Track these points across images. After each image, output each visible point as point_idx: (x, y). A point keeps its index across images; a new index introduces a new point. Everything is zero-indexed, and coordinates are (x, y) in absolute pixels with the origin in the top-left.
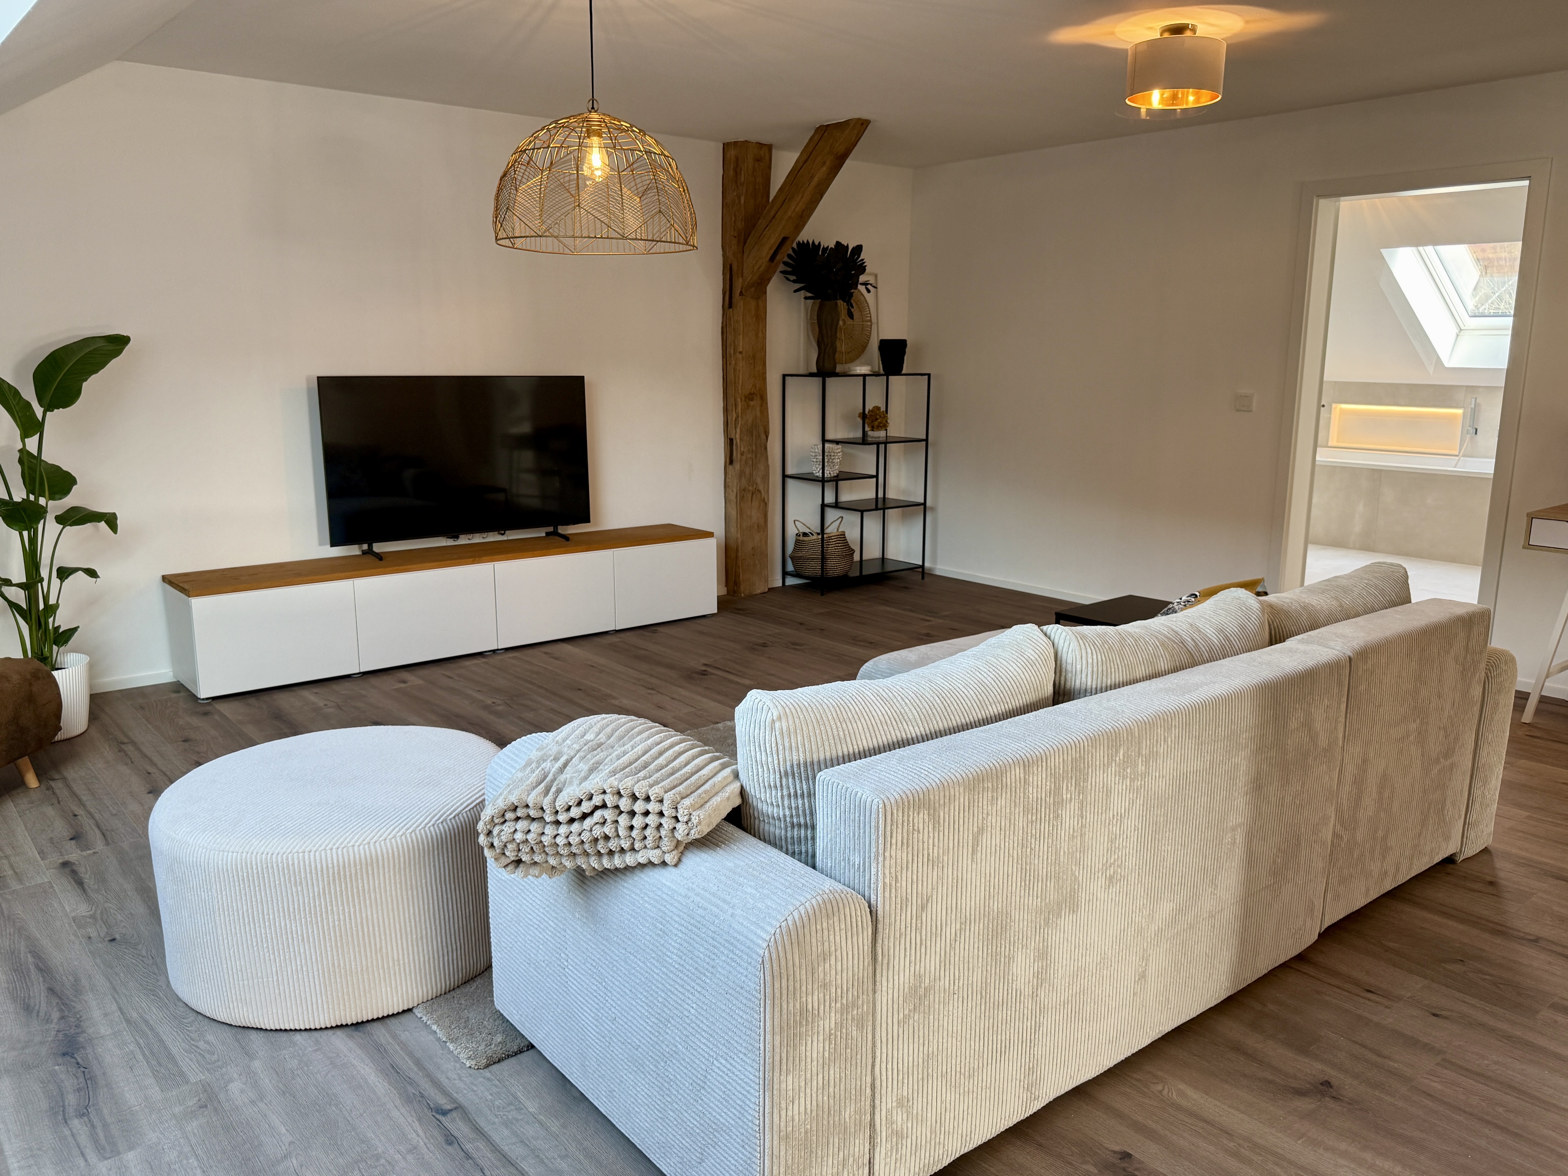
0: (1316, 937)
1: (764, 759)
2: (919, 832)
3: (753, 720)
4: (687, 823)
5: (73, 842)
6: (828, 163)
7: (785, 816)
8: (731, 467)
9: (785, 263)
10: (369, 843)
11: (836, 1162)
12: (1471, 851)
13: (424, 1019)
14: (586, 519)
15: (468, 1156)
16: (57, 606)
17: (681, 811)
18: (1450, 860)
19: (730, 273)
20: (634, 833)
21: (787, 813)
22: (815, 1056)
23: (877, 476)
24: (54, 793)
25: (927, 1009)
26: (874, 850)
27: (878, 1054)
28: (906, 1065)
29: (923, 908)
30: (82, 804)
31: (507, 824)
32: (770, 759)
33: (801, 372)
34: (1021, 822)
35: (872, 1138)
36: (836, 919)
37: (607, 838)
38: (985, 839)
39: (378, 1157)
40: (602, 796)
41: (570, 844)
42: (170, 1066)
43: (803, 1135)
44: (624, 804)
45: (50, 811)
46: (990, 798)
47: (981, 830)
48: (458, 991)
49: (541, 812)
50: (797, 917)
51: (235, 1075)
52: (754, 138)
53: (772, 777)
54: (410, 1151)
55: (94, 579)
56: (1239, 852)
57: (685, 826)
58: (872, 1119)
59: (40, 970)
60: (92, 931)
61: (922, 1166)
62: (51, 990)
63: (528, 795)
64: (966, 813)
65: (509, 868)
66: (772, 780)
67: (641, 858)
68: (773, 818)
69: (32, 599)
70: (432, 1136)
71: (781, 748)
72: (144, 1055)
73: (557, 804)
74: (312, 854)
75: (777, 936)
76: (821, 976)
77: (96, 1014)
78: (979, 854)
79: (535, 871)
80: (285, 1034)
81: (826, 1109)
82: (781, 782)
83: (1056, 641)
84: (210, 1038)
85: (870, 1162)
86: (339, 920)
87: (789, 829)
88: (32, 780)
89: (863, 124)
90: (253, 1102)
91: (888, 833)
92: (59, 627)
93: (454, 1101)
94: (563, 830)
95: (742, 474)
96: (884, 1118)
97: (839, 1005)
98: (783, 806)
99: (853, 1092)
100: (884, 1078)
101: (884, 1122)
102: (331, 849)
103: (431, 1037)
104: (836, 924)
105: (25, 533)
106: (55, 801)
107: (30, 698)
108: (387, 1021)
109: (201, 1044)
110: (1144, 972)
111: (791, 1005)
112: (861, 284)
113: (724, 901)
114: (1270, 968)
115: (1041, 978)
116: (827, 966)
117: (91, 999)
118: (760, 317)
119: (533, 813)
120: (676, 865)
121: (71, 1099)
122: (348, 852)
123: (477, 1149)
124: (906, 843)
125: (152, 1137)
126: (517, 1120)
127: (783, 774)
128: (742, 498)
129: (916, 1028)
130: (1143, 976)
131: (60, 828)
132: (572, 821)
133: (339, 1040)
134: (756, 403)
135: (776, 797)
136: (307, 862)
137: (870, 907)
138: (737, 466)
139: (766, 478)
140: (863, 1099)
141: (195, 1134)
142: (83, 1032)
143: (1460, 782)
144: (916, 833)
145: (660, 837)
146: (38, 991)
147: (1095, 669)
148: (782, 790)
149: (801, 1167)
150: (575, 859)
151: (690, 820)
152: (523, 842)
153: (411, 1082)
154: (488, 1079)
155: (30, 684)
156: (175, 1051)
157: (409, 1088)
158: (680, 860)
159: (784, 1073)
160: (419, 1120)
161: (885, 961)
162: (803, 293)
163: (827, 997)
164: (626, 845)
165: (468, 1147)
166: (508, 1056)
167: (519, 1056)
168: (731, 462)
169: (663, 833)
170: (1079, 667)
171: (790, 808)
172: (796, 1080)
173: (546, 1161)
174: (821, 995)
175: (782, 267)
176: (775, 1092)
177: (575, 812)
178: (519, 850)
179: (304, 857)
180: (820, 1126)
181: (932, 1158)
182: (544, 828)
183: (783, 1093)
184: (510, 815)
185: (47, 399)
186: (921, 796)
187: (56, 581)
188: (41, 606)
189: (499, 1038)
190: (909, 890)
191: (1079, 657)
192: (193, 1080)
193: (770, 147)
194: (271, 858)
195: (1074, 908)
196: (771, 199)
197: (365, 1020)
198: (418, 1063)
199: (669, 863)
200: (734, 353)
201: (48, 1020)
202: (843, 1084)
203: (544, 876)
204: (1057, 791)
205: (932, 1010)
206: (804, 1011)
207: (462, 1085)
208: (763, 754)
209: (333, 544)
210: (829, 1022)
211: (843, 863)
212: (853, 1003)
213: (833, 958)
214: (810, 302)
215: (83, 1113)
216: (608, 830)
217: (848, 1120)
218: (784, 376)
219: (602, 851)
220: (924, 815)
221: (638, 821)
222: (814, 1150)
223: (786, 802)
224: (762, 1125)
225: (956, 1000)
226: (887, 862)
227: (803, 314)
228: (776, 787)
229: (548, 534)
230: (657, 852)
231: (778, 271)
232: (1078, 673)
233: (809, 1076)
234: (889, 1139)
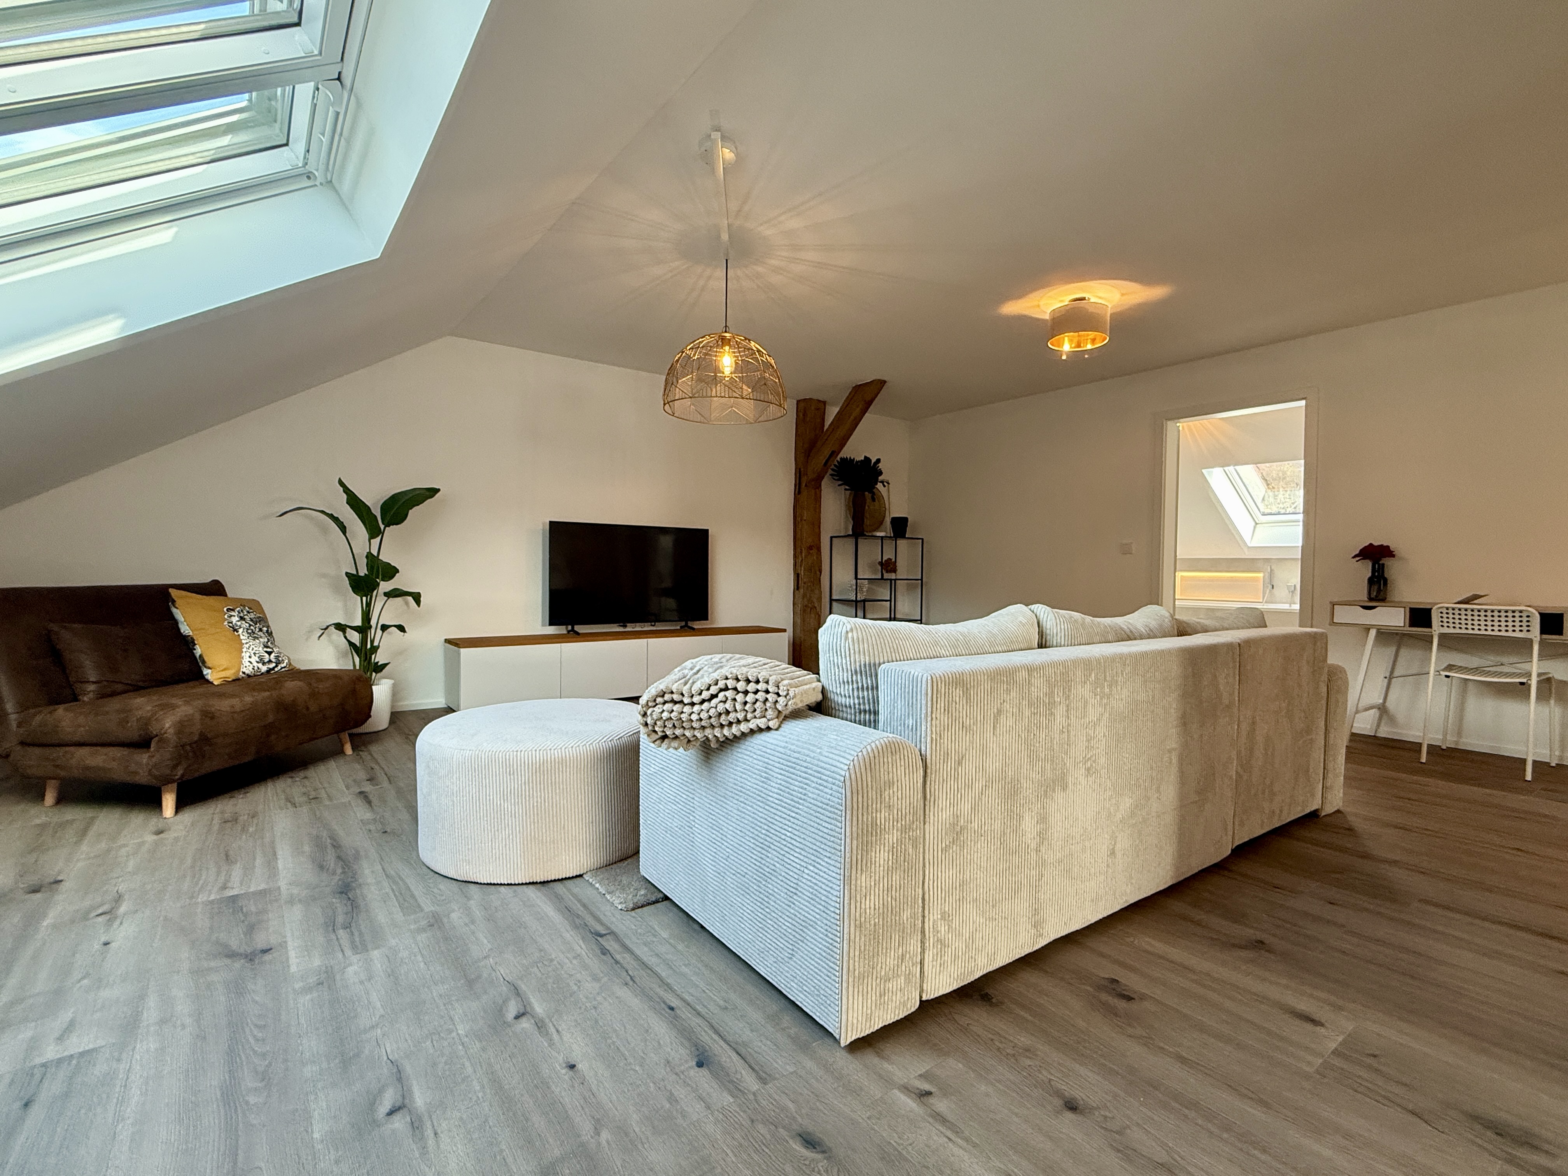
0: (1230, 852)
1: (840, 661)
2: (956, 703)
3: (832, 633)
4: (786, 697)
5: (369, 782)
6: (861, 406)
7: (854, 704)
8: (797, 592)
9: (833, 470)
10: (561, 748)
11: (896, 955)
12: (1329, 809)
13: (591, 880)
14: (705, 618)
15: (617, 962)
16: (378, 647)
17: (781, 688)
18: (1314, 815)
19: (800, 474)
20: (747, 707)
21: (856, 701)
22: (882, 863)
23: (890, 601)
24: (361, 757)
25: (962, 843)
26: (924, 711)
27: (927, 873)
28: (947, 885)
29: (960, 763)
30: (377, 763)
31: (657, 706)
32: (844, 661)
33: (842, 534)
34: (1027, 713)
35: (923, 943)
36: (898, 757)
37: (728, 712)
38: (1003, 718)
39: (552, 960)
40: (725, 681)
41: (701, 720)
42: (412, 902)
43: (872, 927)
44: (741, 686)
45: (357, 766)
46: (1005, 689)
47: (999, 712)
48: (615, 865)
49: (681, 696)
50: (869, 750)
51: (456, 909)
52: (815, 397)
53: (845, 675)
54: (575, 958)
55: (402, 633)
56: (1174, 769)
57: (785, 699)
58: (923, 927)
59: (334, 846)
60: (372, 827)
61: (959, 974)
62: (339, 858)
63: (673, 684)
64: (989, 697)
65: (657, 743)
66: (845, 677)
67: (752, 725)
68: (846, 706)
69: (364, 641)
70: (592, 949)
71: (852, 652)
72: (395, 895)
73: (693, 689)
74: (523, 753)
75: (856, 762)
76: (887, 799)
77: (367, 872)
78: (998, 729)
79: (675, 744)
80: (493, 887)
81: (890, 909)
82: (852, 678)
83: (1038, 614)
84: (442, 887)
85: (922, 963)
86: (537, 802)
87: (857, 714)
88: (348, 749)
89: (883, 383)
90: (466, 924)
91: (935, 700)
92: (378, 662)
93: (608, 928)
94: (696, 708)
95: (804, 596)
96: (931, 927)
97: (899, 825)
98: (853, 696)
99: (910, 899)
100: (931, 893)
101: (931, 930)
102: (536, 750)
103: (595, 892)
104: (898, 761)
105: (364, 598)
106: (361, 762)
107: (354, 691)
108: (565, 882)
109: (436, 890)
110: (1113, 849)
111: (865, 817)
112: (880, 482)
113: (814, 745)
114: (1200, 869)
115: (1042, 836)
116: (891, 791)
117: (365, 864)
118: (818, 499)
119: (676, 697)
120: (777, 730)
121: (340, 919)
122: (547, 753)
123: (624, 958)
124: (947, 710)
125: (393, 942)
126: (653, 942)
127: (853, 673)
128: (804, 611)
129: (954, 858)
130: (1113, 853)
131: (362, 775)
132: (703, 702)
133: (530, 891)
134: (814, 551)
135: (848, 690)
136: (519, 758)
137: (921, 755)
138: (802, 590)
139: (820, 599)
140: (916, 907)
141: (423, 942)
142: (356, 881)
143: (1318, 755)
144: (954, 704)
145: (766, 710)
146: (330, 857)
147: (1067, 633)
148: (852, 684)
149: (871, 954)
150: (704, 731)
151: (788, 694)
152: (667, 719)
153: (578, 916)
154: (634, 917)
155: (355, 684)
156: (416, 893)
157: (576, 920)
158: (780, 726)
159: (859, 872)
160: (583, 938)
161: (932, 799)
162: (843, 487)
163: (891, 817)
164: (741, 716)
165: (618, 957)
166: (649, 904)
167: (656, 904)
168: (798, 588)
169: (768, 704)
170: (1055, 631)
171: (858, 698)
172: (868, 879)
173: (673, 967)
174: (887, 814)
175: (830, 472)
176: (852, 886)
177: (706, 695)
178: (665, 726)
179: (517, 754)
180: (885, 922)
181: (966, 969)
182: (683, 708)
183: (858, 888)
184: (659, 700)
185: (386, 522)
186: (958, 676)
187: (379, 632)
188: (369, 646)
189: (642, 892)
190: (949, 747)
191: (1055, 624)
192: (426, 909)
193: (824, 403)
194: (495, 755)
195: (1064, 788)
196: (826, 427)
197: (549, 880)
198: (584, 906)
199: (772, 727)
200: (801, 520)
201: (334, 873)
202: (902, 890)
203: (681, 750)
204: (1051, 694)
205: (965, 845)
206: (874, 823)
207: (614, 919)
208: (839, 657)
209: (551, 623)
210: (893, 837)
211: (899, 728)
212: (910, 826)
213: (895, 786)
214: (848, 492)
215: (347, 926)
216: (729, 706)
217: (905, 922)
218: (832, 538)
219: (724, 723)
220: (958, 692)
221: (750, 698)
222: (881, 941)
223: (856, 694)
224: (842, 915)
225: (983, 841)
226: (934, 722)
227: (843, 501)
228: (848, 682)
229: (681, 627)
230: (764, 720)
231: (828, 474)
232: (1055, 635)
233: (877, 878)
234: (935, 945)
